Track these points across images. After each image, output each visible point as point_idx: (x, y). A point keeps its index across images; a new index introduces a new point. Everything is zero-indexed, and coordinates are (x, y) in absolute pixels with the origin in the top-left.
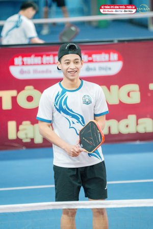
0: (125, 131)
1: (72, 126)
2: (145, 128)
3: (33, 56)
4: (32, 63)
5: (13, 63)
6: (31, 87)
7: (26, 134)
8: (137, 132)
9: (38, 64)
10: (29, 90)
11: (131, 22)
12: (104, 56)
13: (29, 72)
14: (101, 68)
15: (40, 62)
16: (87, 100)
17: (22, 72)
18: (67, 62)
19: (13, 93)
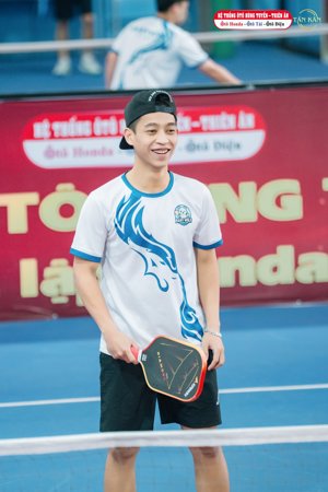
0: (270, 279)
1: (150, 270)
2: (314, 274)
3: (73, 119)
4: (72, 133)
5: (30, 136)
6: (70, 186)
7: (59, 287)
8: (297, 282)
9: (84, 137)
10: (65, 193)
11: (283, 44)
12: (226, 120)
13: (65, 154)
14: (218, 145)
15: (88, 132)
16: (183, 216)
17: (50, 153)
18: (151, 128)
19: (32, 198)
